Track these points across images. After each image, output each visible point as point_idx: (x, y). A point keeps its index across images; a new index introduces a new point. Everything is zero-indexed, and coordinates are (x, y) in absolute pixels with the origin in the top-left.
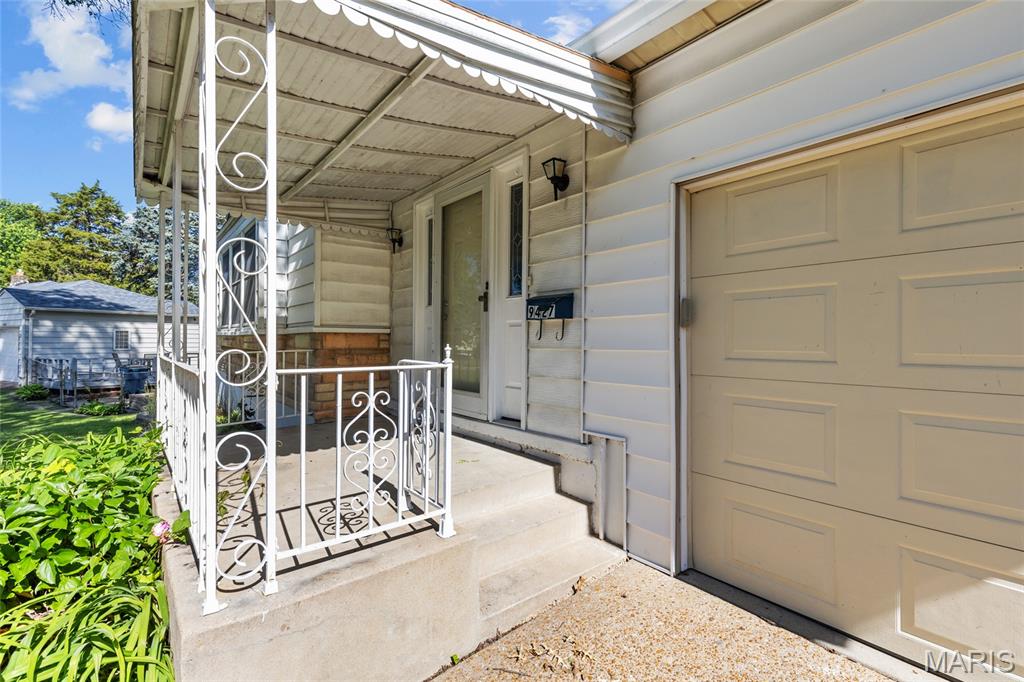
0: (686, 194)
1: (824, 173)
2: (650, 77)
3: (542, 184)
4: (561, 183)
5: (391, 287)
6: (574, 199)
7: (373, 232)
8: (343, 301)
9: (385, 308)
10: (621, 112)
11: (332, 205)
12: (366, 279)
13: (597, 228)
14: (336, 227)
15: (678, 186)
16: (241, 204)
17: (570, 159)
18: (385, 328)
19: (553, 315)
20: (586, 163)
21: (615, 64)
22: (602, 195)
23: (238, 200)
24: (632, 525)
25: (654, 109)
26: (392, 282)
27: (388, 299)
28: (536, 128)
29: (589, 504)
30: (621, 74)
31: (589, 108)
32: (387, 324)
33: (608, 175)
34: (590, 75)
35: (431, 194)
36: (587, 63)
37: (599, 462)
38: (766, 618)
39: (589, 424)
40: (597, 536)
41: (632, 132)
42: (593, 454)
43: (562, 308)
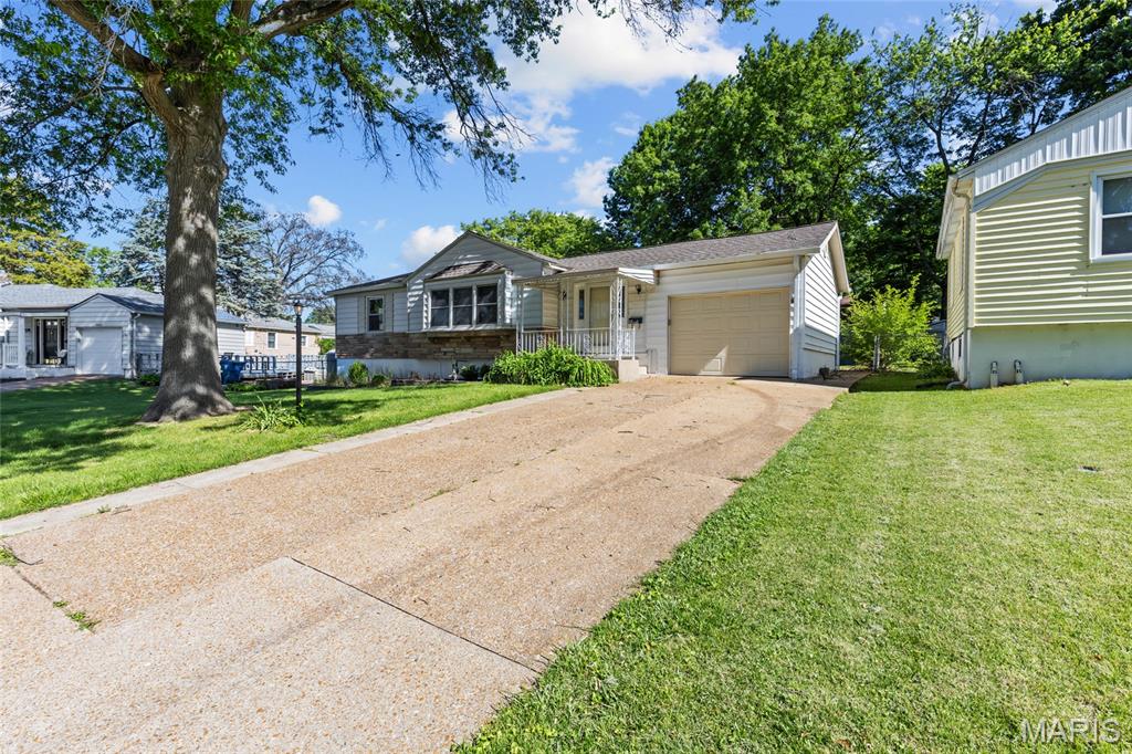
0: (670, 298)
2: (662, 273)
3: (634, 289)
4: (639, 290)
5: (559, 312)
6: (642, 295)
9: (556, 320)
10: (657, 279)
12: (553, 309)
13: (648, 303)
17: (641, 285)
18: (557, 327)
19: (637, 322)
20: (646, 290)
21: (656, 270)
22: (650, 295)
24: (658, 368)
25: (663, 280)
26: (559, 310)
29: (647, 367)
30: (657, 272)
31: (652, 280)
32: (557, 325)
33: (652, 293)
34: (653, 274)
36: (652, 271)
37: (650, 357)
39: (647, 348)
40: (649, 373)
41: (658, 283)
42: (648, 355)
43: (639, 320)
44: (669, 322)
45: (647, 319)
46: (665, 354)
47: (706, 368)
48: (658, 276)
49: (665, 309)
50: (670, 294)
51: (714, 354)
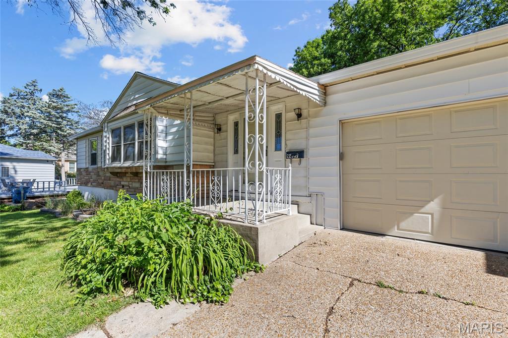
0: (342, 123)
1: (379, 122)
2: (330, 89)
3: (293, 115)
4: (299, 116)
5: (214, 147)
6: (303, 121)
7: (209, 125)
8: (199, 152)
9: (211, 155)
10: (323, 98)
11: (196, 114)
12: (206, 143)
13: (312, 131)
14: (197, 123)
15: (340, 121)
16: (168, 113)
17: (302, 108)
18: (212, 163)
19: (297, 157)
20: (309, 111)
21: (323, 85)
22: (313, 121)
23: (166, 112)
24: (326, 218)
25: (331, 99)
26: (214, 144)
27: (213, 151)
28: (288, 96)
29: (310, 215)
30: (323, 87)
31: (317, 97)
32: (212, 161)
33: (316, 115)
34: (318, 88)
35: (238, 113)
36: (316, 85)
37: (314, 202)
38: (367, 234)
39: (310, 190)
40: (313, 224)
41: (325, 104)
42: (311, 200)
43: (301, 154)
44: (342, 157)
45: (311, 152)
46: (336, 201)
47: (403, 225)
48: (325, 94)
49: (336, 138)
50: (342, 117)
51: (419, 206)
